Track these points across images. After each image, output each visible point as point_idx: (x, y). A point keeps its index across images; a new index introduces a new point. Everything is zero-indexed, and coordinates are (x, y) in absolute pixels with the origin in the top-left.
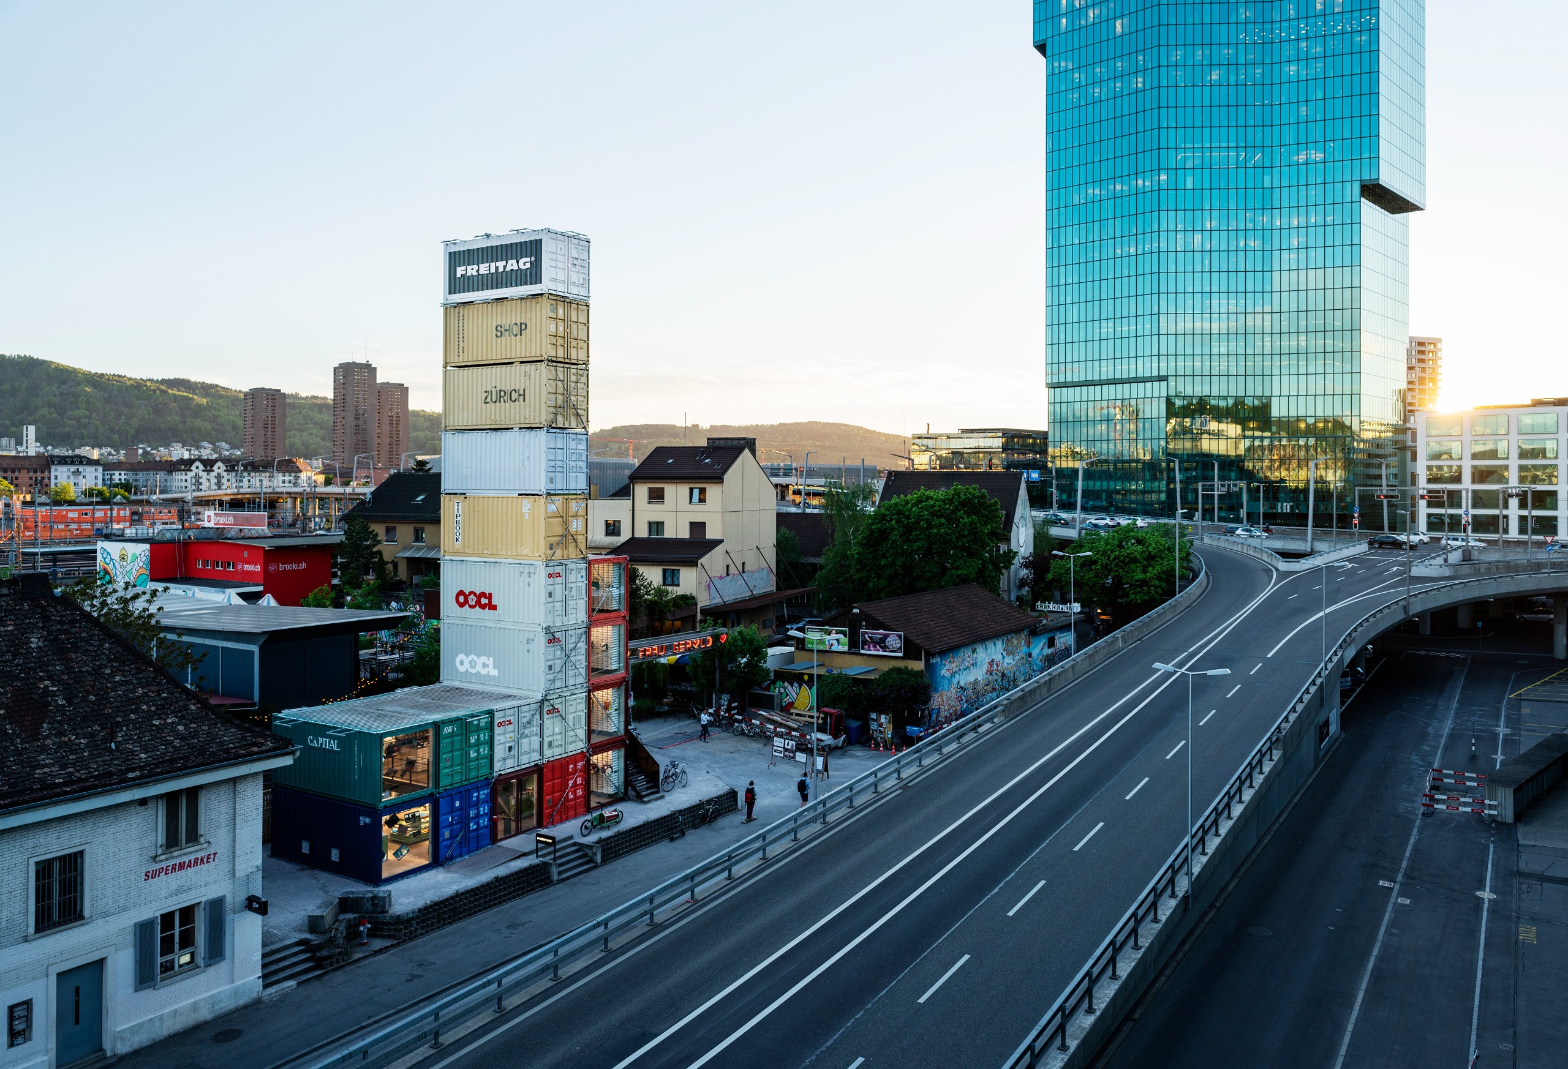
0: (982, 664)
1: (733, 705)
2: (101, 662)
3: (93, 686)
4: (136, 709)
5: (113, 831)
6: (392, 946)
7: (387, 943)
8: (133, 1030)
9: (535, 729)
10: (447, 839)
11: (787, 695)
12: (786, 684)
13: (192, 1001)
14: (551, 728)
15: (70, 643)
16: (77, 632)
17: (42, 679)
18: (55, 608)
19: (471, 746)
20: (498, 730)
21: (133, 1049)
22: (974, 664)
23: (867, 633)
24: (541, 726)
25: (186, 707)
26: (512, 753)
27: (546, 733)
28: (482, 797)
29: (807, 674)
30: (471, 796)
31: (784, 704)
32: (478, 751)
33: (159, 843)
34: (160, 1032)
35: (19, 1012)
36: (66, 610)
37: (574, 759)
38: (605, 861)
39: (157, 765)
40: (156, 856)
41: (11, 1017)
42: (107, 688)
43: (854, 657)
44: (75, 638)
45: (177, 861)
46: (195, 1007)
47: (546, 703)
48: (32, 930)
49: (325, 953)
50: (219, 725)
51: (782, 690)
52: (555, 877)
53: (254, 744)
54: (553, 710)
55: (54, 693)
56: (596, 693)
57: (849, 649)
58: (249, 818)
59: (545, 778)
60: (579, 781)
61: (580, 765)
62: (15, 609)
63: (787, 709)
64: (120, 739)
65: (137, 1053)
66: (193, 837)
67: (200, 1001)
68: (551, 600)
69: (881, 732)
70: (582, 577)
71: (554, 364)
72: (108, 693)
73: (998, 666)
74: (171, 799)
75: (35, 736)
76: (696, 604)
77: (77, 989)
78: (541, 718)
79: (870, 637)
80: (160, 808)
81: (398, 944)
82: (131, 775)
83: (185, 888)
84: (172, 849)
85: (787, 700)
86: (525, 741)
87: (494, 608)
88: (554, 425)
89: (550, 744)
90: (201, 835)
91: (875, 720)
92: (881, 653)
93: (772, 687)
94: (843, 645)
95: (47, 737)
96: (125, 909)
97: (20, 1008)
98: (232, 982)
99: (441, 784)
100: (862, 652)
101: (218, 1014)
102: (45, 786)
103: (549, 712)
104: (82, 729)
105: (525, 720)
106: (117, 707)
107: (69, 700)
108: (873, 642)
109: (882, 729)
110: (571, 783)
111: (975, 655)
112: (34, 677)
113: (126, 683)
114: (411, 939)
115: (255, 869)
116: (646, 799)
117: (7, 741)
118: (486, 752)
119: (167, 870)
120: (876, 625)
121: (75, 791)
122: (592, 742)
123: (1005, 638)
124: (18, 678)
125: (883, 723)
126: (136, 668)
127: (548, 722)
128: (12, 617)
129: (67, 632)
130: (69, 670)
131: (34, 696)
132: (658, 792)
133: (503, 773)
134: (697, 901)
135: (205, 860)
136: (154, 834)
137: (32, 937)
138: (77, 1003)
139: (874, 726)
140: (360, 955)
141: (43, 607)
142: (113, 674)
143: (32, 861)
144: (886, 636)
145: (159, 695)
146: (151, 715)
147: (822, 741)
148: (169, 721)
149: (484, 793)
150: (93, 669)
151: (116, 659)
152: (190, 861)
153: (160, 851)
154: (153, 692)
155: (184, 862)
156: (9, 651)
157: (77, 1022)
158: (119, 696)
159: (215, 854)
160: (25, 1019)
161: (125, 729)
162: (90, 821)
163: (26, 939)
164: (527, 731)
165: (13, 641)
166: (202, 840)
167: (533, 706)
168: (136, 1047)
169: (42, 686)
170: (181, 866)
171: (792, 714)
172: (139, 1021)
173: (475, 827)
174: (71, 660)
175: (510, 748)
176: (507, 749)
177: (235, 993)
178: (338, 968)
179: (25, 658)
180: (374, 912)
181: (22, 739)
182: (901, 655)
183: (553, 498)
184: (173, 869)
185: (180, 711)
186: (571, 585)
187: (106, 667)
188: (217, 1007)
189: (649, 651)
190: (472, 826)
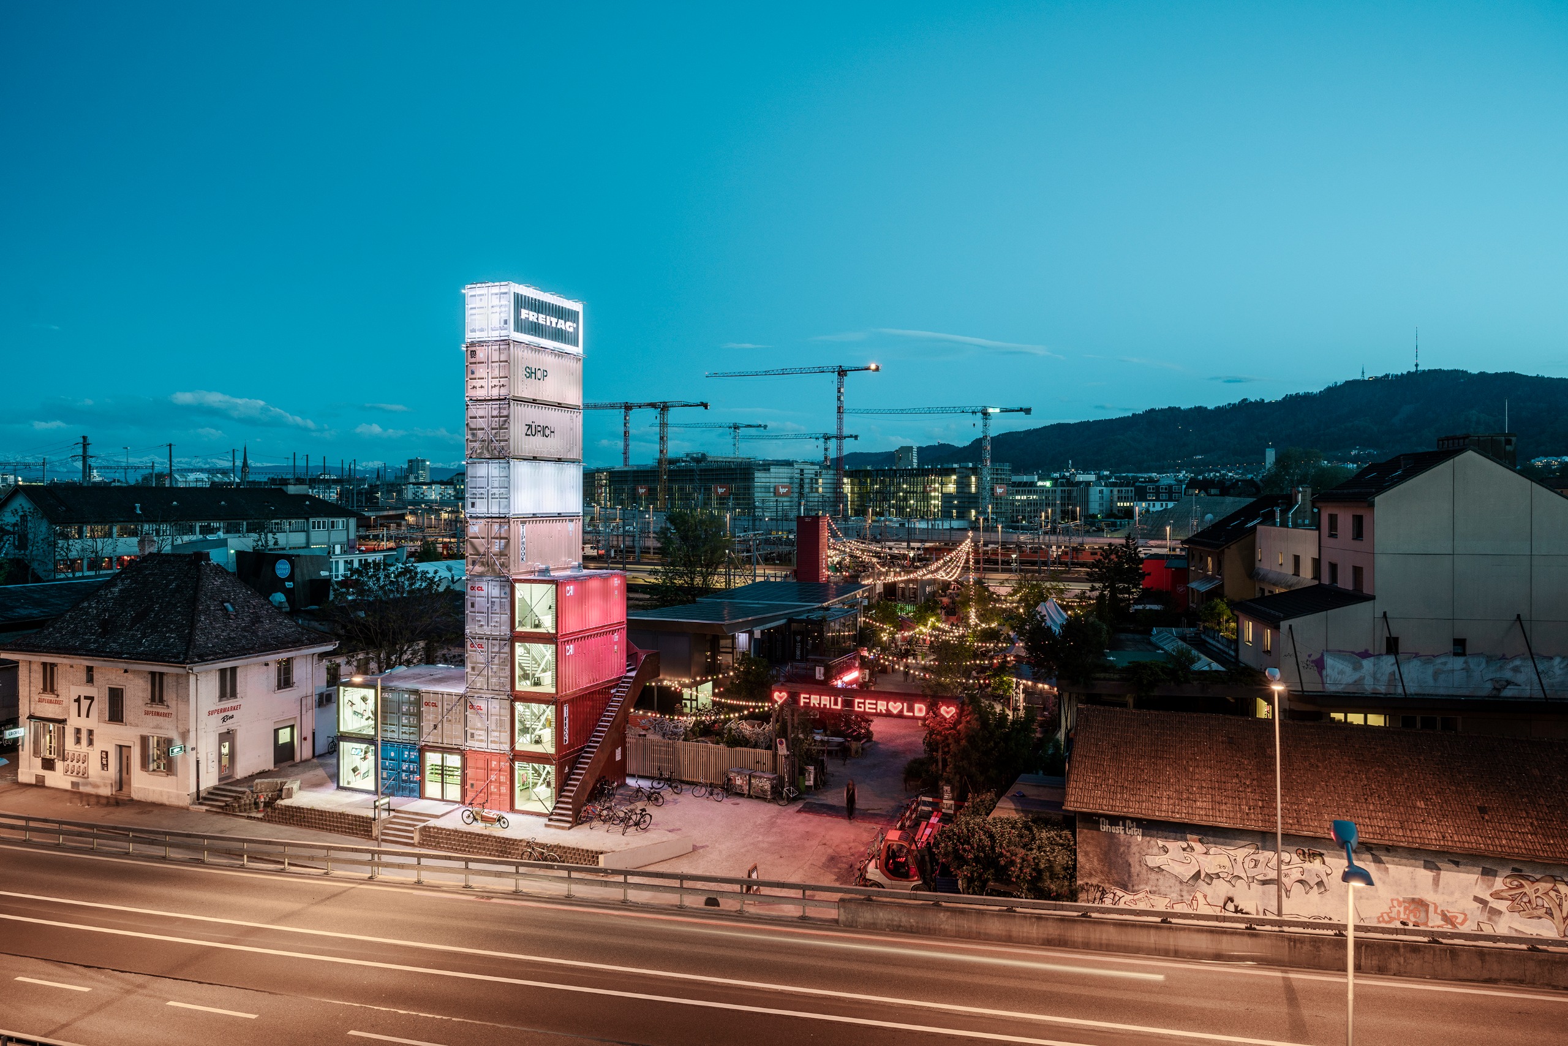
3: (168, 611)
5: (133, 683)
8: (139, 790)
9: (458, 717)
10: (385, 779)
14: (474, 723)
16: (188, 583)
19: (402, 714)
20: (425, 709)
24: (465, 718)
26: (437, 731)
27: (469, 724)
30: (403, 753)
32: (409, 720)
33: (149, 698)
37: (498, 757)
38: (423, 844)
40: (148, 704)
41: (102, 757)
42: (171, 613)
44: (186, 586)
45: (156, 711)
47: (468, 699)
48: (108, 719)
49: (231, 802)
52: (375, 834)
54: (475, 707)
58: (184, 700)
59: (468, 763)
60: (502, 779)
64: (149, 639)
65: (140, 802)
70: (505, 593)
72: (169, 615)
74: (153, 676)
75: (131, 628)
78: (465, 710)
80: (150, 678)
82: (124, 656)
83: (158, 726)
84: (154, 704)
86: (448, 726)
89: (473, 737)
90: (167, 701)
95: (133, 630)
96: (137, 726)
97: (105, 754)
98: (177, 790)
99: (379, 735)
101: (170, 804)
103: (472, 707)
104: (145, 630)
105: (448, 707)
106: (164, 623)
107: (155, 615)
110: (493, 778)
116: (549, 823)
117: (122, 628)
118: (415, 723)
119: (152, 713)
122: (517, 749)
124: (153, 601)
126: (188, 606)
127: (470, 714)
130: (169, 601)
131: (148, 611)
133: (429, 744)
135: (167, 715)
136: (147, 692)
137: (108, 723)
143: (108, 686)
146: (171, 630)
149: (413, 755)
150: (176, 603)
152: (161, 713)
153: (150, 702)
155: (158, 713)
156: (161, 588)
158: (171, 618)
159: (171, 714)
160: (106, 760)
161: (156, 634)
162: (126, 674)
164: (450, 717)
165: (168, 583)
166: (165, 704)
167: (455, 698)
168: (140, 799)
172: (141, 787)
173: (407, 779)
175: (435, 727)
176: (433, 727)
178: (227, 814)
179: (163, 592)
181: (127, 629)
183: (474, 520)
184: (155, 714)
186: (494, 600)
189: (815, 700)
190: (404, 776)
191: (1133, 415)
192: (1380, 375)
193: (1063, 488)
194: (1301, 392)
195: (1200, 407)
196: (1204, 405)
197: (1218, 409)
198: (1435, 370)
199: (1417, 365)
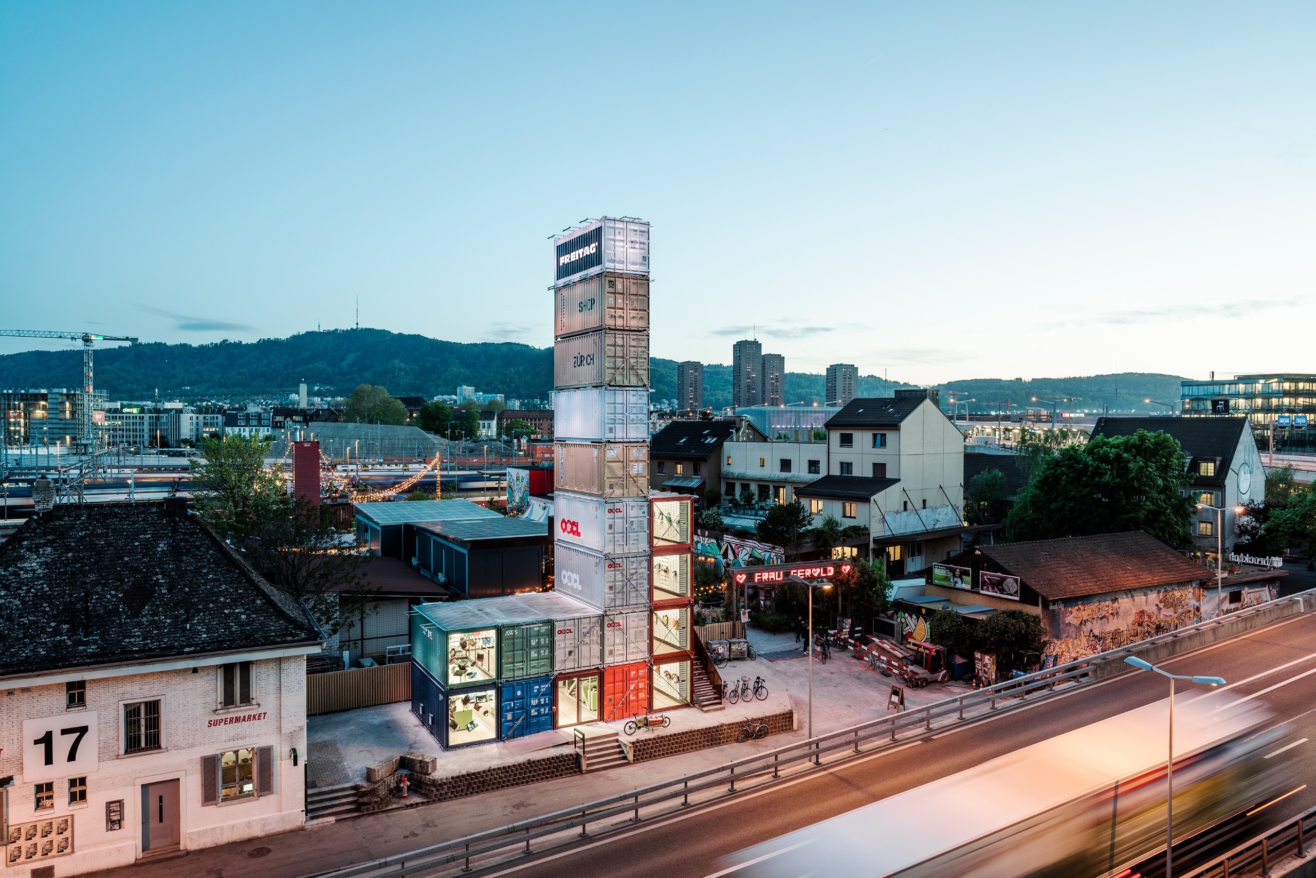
0: (1126, 613)
1: (857, 629)
2: (203, 564)
3: (190, 581)
4: (216, 600)
5: (182, 688)
6: (423, 803)
7: (419, 800)
8: (200, 834)
9: (595, 638)
10: (510, 721)
11: (907, 625)
12: (907, 615)
13: (247, 820)
14: (612, 639)
15: (185, 549)
16: (193, 541)
17: (157, 574)
18: (184, 523)
19: (531, 648)
20: (558, 637)
21: (200, 847)
22: (1115, 614)
23: (986, 575)
24: (602, 637)
25: (253, 602)
26: (572, 657)
27: (606, 642)
28: (543, 690)
29: (925, 608)
30: (531, 689)
31: (905, 633)
32: (539, 653)
33: (219, 701)
34: (220, 839)
35: (114, 807)
36: (191, 525)
37: (637, 666)
38: (637, 760)
39: (209, 644)
40: (216, 710)
41: (109, 811)
42: (201, 583)
43: (977, 596)
44: (191, 545)
45: (234, 716)
46: (249, 825)
47: (606, 618)
48: (122, 751)
49: (365, 799)
50: (273, 617)
51: (903, 620)
52: (584, 768)
53: (291, 635)
54: (613, 625)
55: (161, 585)
56: (658, 613)
57: (972, 588)
58: (293, 690)
59: (606, 681)
60: (641, 685)
61: (641, 672)
62: (156, 523)
63: (904, 638)
64: (195, 621)
65: (202, 851)
66: (246, 699)
67: (253, 821)
68: (612, 531)
69: (985, 672)
70: (644, 513)
71: (613, 332)
72: (199, 586)
73: (1150, 617)
74: (228, 669)
75: (136, 614)
76: (869, 534)
77: (161, 797)
78: (602, 629)
79: (988, 579)
80: (219, 675)
81: (428, 802)
82: (187, 650)
83: (241, 736)
84: (230, 707)
85: (907, 630)
86: (585, 649)
87: (579, 534)
88: (613, 383)
89: (611, 653)
90: (253, 699)
91: (981, 660)
92: (998, 595)
93: (895, 617)
94: (968, 584)
95: (145, 616)
96: (193, 746)
97: (114, 805)
98: (281, 811)
99: (503, 676)
100: (982, 592)
101: (268, 833)
102: (124, 652)
103: (609, 625)
104: (171, 611)
105: (585, 630)
106: (203, 598)
107: (170, 590)
108: (991, 584)
109: (986, 669)
110: (632, 687)
111: (1116, 605)
112: (152, 572)
113: (218, 580)
114: (440, 800)
115: (298, 729)
116: (705, 709)
117: (116, 616)
118: (547, 653)
119: (225, 721)
120: (996, 567)
121: (142, 658)
122: (655, 654)
123: (1163, 590)
124: (141, 572)
125: (986, 663)
126: (226, 570)
127: (608, 632)
128: (153, 528)
129: (186, 541)
130: (178, 568)
131: (147, 586)
132: (720, 703)
133: (563, 672)
134: (640, 821)
135: (257, 717)
136: (215, 694)
137: (122, 757)
138: (161, 807)
139: (978, 666)
140: (394, 806)
141: (176, 523)
142: (207, 574)
143: (121, 703)
144: (1004, 579)
145: (237, 590)
146: (226, 605)
147: (917, 674)
148: (237, 611)
149: (544, 687)
150: (195, 569)
151: (215, 562)
152: (244, 717)
153: (219, 707)
154: (233, 588)
155: (240, 717)
156: (141, 553)
157: (161, 821)
158: (207, 589)
159: (265, 714)
160: (118, 813)
161: (202, 614)
162: (165, 679)
163: (118, 757)
164: (587, 640)
165: (147, 545)
166: (254, 702)
167: (593, 620)
168: (202, 846)
169: (154, 579)
170: (238, 720)
171: (909, 643)
172: (205, 828)
173: (536, 713)
174: (182, 561)
175: (570, 653)
176: (567, 653)
177: (282, 819)
178: (373, 814)
179: (151, 558)
180: (420, 773)
181: (127, 616)
182: (1017, 599)
183: (612, 445)
184: (231, 721)
185: (248, 604)
186: (631, 520)
187: (205, 567)
188: (267, 828)
189: (765, 576)
190: (534, 712)
191: (120, 347)
192: (332, 329)
193: (151, 415)
194: (272, 338)
195: (185, 345)
196: (189, 343)
197: (201, 347)
198: (370, 329)
199: (357, 324)
